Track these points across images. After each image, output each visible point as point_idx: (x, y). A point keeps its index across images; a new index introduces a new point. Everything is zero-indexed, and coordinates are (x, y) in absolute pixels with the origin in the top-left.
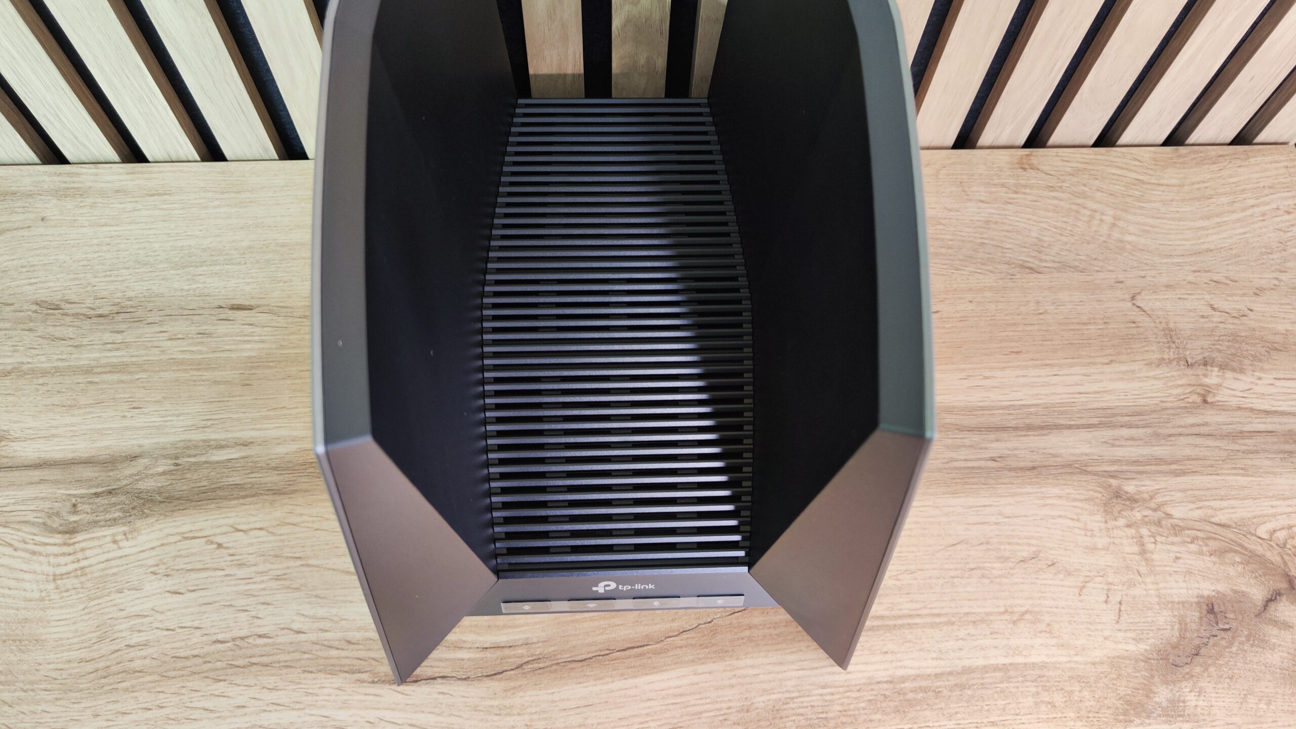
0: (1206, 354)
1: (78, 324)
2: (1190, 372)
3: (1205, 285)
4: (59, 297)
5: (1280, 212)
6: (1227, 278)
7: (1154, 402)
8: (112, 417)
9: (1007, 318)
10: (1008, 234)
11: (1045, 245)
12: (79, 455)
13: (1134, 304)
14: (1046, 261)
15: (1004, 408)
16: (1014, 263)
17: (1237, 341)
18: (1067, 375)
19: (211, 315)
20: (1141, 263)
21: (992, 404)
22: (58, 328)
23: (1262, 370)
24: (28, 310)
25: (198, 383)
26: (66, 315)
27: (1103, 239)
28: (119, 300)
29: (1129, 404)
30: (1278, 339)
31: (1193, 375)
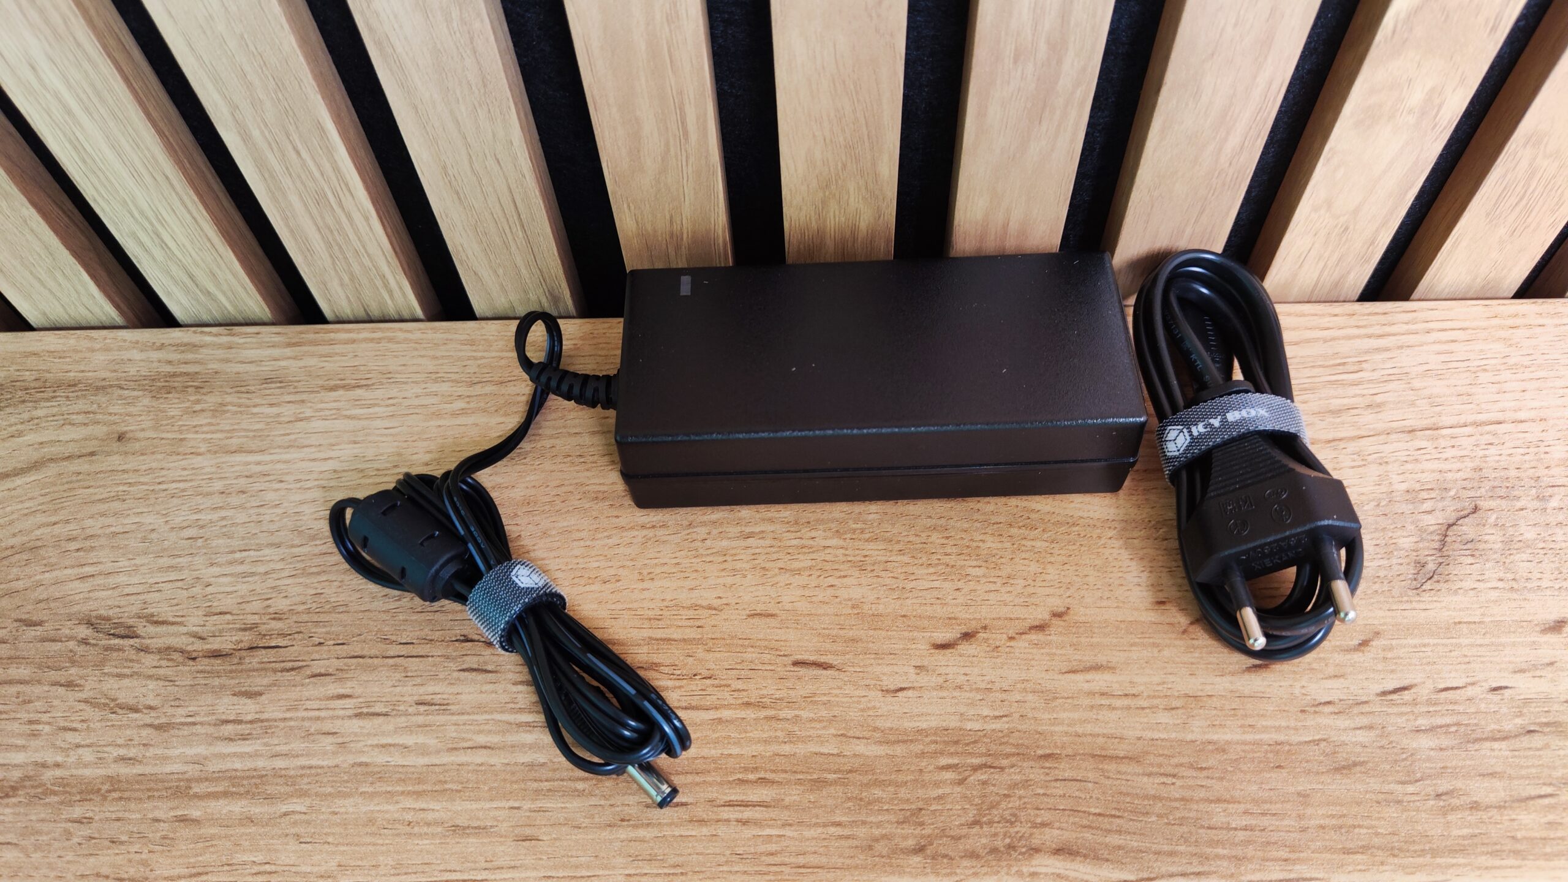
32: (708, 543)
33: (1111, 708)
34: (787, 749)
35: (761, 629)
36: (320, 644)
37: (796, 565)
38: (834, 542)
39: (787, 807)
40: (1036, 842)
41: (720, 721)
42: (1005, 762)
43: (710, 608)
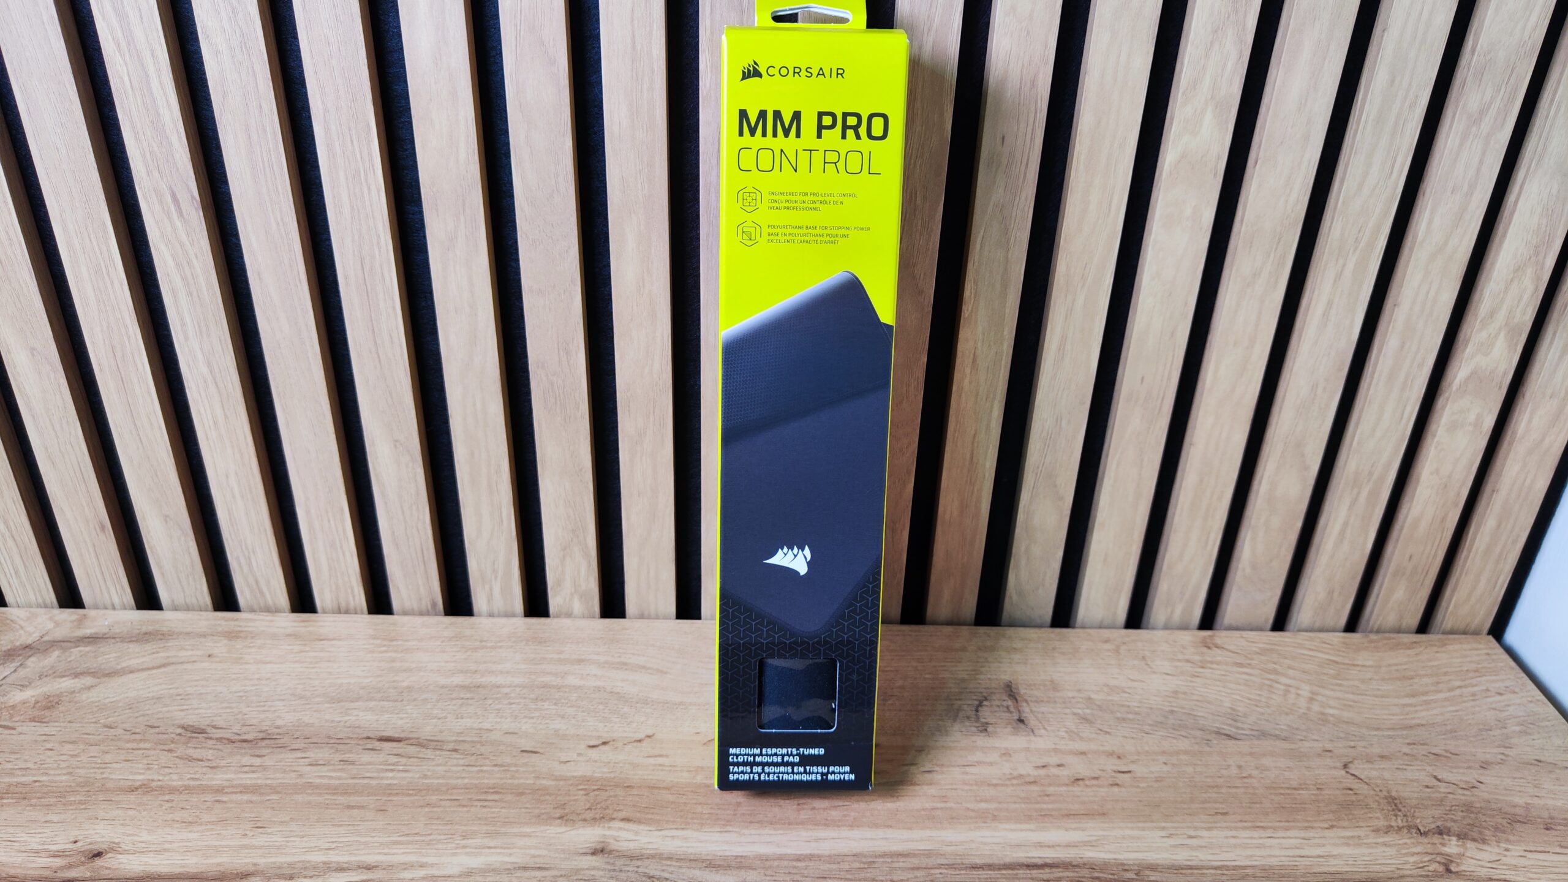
0: (1439, 823)
1: (220, 747)
2: (1425, 840)
3: (1424, 757)
4: (207, 723)
5: (1490, 694)
6: (1446, 751)
7: (1389, 869)
8: (232, 835)
9: (1208, 780)
10: (1198, 703)
11: (1240, 714)
12: (188, 870)
13: (1347, 772)
14: (1243, 729)
15: (1216, 868)
16: (1208, 730)
17: (1472, 812)
18: (1283, 838)
19: (358, 745)
20: (1349, 734)
21: (1200, 863)
22: (199, 750)
23: (1508, 841)
24: (172, 733)
25: (330, 807)
26: (211, 738)
27: (1302, 711)
28: (267, 728)
29: (1360, 870)
30: (1518, 811)
31: (1429, 843)
32: (492, 706)
33: (662, 770)
34: (510, 781)
35: (509, 739)
36: (297, 738)
37: (533, 715)
38: (553, 707)
39: (505, 802)
40: (614, 816)
41: (482, 771)
42: (608, 788)
43: (487, 730)
